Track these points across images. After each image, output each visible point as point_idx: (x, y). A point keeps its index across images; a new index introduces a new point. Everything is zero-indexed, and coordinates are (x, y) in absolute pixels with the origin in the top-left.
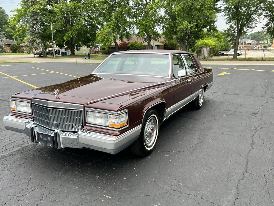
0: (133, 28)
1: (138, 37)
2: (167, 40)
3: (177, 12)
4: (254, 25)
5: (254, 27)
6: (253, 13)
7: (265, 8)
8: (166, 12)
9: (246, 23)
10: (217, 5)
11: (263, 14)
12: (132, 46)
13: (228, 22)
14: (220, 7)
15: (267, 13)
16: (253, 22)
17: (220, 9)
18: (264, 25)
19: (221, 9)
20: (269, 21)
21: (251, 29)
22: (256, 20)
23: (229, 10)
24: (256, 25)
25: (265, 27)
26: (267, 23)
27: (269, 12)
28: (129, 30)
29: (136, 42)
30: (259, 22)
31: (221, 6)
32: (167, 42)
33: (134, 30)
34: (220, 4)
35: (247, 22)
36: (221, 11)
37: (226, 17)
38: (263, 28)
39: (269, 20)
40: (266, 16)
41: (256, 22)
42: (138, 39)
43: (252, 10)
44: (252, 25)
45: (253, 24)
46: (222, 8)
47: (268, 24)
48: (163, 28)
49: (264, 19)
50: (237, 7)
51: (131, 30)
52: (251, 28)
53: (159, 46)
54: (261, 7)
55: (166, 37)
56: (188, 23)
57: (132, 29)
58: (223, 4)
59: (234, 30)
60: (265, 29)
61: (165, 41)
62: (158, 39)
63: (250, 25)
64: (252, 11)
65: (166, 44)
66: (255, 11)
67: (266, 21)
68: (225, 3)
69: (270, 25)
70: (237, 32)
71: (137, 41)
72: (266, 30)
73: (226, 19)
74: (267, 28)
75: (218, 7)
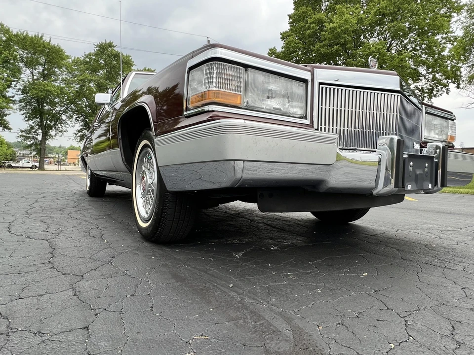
4: (64, 129)
5: (64, 131)
6: (62, 114)
9: (54, 125)
10: (8, 92)
11: (74, 117)
13: (26, 119)
14: (13, 97)
15: (79, 117)
17: (12, 98)
18: (77, 131)
19: (13, 99)
21: (61, 133)
22: (66, 122)
23: (28, 103)
24: (68, 129)
26: (80, 128)
27: (81, 116)
30: (71, 126)
31: (13, 95)
34: (13, 93)
36: (14, 102)
37: (22, 112)
38: (75, 134)
39: (82, 126)
40: (78, 120)
41: (67, 126)
45: (63, 127)
46: (17, 98)
49: (75, 123)
50: (40, 101)
52: (60, 131)
58: (17, 93)
59: (35, 132)
60: (77, 135)
64: (62, 111)
66: (65, 112)
67: (78, 126)
68: (20, 92)
69: (83, 132)
70: (41, 134)
73: (23, 114)
74: (80, 134)
75: (8, 95)
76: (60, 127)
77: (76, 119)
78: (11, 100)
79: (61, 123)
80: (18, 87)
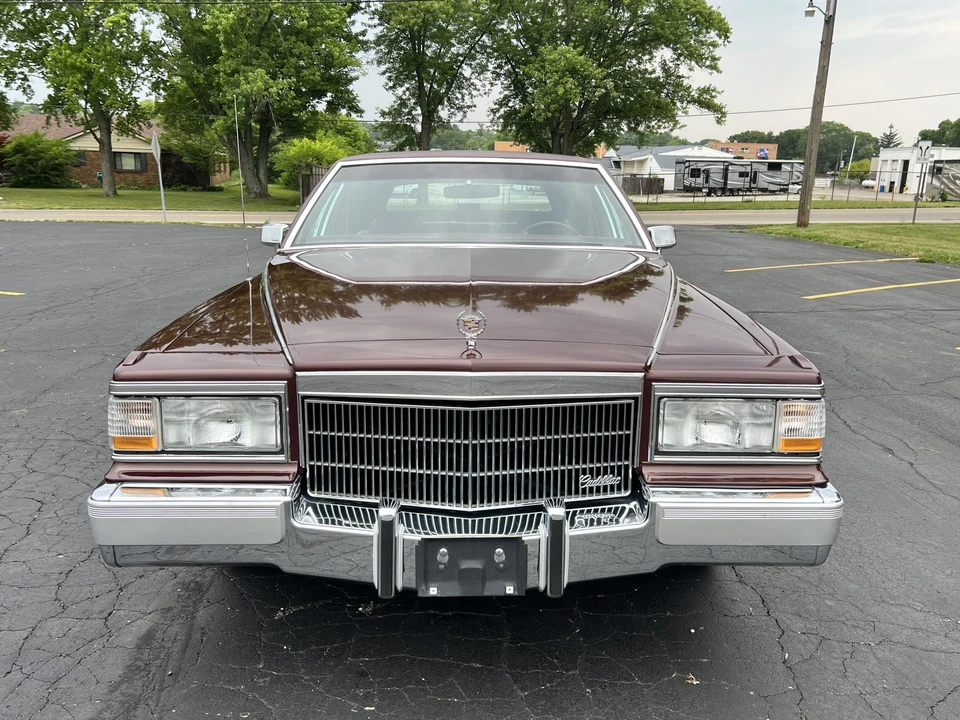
0: (25, 79)
1: (48, 118)
2: (175, 136)
3: (225, 32)
4: (468, 101)
5: (469, 107)
6: (462, 62)
7: (495, 50)
8: (169, 26)
9: (447, 92)
10: (353, 23)
11: (491, 67)
12: (20, 149)
13: (391, 84)
14: (363, 33)
15: (500, 66)
16: (464, 91)
17: (361, 38)
18: (496, 104)
19: (365, 38)
20: (507, 92)
21: (462, 113)
22: (472, 84)
23: (392, 44)
24: (476, 101)
25: (498, 110)
26: (502, 96)
27: (506, 63)
28: (7, 85)
29: (36, 135)
30: (482, 92)
31: (364, 28)
32: (175, 142)
33: (29, 86)
34: (363, 24)
35: (448, 89)
36: (365, 46)
37: (383, 68)
38: (492, 110)
39: (507, 88)
40: (498, 75)
41: (474, 93)
42: (48, 122)
43: (461, 51)
44: (463, 99)
45: (467, 98)
46: (371, 36)
47: (504, 98)
48: (155, 87)
49: (492, 84)
50: (417, 37)
51: (13, 85)
52: (460, 108)
53: (142, 156)
54: (484, 47)
55: (170, 122)
56: (267, 77)
57: (19, 82)
58: (372, 23)
59: (409, 113)
60: (498, 115)
61: (167, 139)
62: (136, 129)
63: (457, 98)
64: (461, 55)
65: (170, 149)
66: (469, 56)
67: (498, 91)
68: (376, 21)
69: (510, 104)
70: (420, 119)
71: (41, 132)
72: (499, 118)
73: (384, 73)
74: (502, 111)
75: (355, 29)
76: (459, 96)
77: (493, 73)
78: (359, 42)
79: (460, 87)
80: (373, 9)
